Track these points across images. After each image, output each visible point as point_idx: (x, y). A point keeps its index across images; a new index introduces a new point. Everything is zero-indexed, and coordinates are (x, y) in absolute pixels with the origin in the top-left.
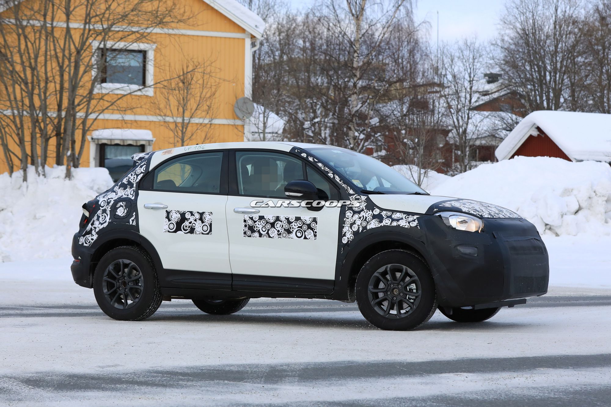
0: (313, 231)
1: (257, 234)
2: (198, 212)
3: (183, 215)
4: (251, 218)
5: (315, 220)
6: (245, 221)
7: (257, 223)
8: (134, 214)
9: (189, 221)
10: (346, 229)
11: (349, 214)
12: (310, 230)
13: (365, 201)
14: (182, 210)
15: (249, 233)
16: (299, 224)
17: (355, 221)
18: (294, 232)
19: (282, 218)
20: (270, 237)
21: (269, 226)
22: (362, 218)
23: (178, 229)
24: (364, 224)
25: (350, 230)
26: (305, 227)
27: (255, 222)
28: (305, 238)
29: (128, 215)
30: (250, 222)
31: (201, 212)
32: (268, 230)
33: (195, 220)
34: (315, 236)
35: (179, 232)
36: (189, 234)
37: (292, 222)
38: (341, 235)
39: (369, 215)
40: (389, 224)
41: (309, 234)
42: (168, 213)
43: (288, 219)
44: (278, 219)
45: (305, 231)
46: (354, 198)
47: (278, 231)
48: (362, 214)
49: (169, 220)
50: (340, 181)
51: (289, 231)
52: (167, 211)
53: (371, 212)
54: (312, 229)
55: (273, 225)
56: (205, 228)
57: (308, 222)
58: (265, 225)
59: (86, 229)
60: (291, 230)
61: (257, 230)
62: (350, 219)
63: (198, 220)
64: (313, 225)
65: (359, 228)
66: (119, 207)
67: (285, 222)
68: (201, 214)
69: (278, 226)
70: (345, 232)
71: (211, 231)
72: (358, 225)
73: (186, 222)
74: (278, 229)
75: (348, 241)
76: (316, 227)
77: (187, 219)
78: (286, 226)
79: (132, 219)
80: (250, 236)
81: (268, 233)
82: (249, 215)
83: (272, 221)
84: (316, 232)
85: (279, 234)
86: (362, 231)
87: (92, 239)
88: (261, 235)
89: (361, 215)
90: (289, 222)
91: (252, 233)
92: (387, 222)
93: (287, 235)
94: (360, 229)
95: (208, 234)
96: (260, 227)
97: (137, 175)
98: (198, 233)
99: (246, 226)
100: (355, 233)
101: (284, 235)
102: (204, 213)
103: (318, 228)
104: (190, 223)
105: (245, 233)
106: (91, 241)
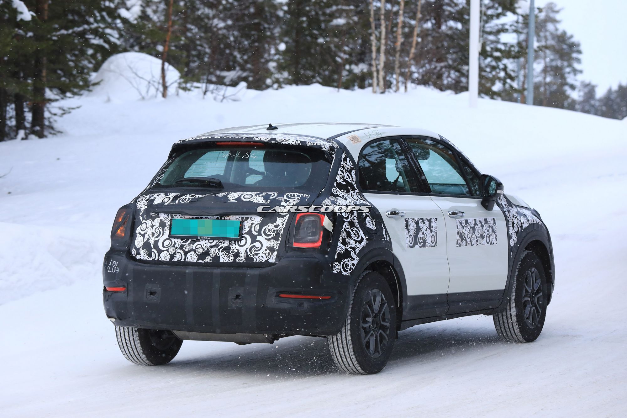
1: (464, 242)
2: (427, 219)
3: (417, 223)
4: (461, 223)
5: (495, 222)
6: (457, 227)
7: (465, 228)
8: (382, 225)
9: (422, 231)
10: (511, 230)
12: (493, 235)
14: (416, 218)
15: (460, 241)
16: (487, 227)
17: (513, 219)
18: (485, 237)
19: (478, 222)
20: (472, 245)
21: (471, 231)
22: (514, 216)
23: (415, 243)
24: (520, 223)
25: (514, 231)
26: (491, 230)
27: (463, 227)
28: (491, 244)
29: (379, 228)
30: (461, 228)
31: (429, 219)
32: (471, 236)
33: (426, 230)
34: (496, 240)
35: (417, 246)
36: (422, 248)
38: (509, 238)
41: (493, 237)
42: (407, 221)
43: (481, 222)
44: (476, 223)
45: (491, 235)
49: (409, 232)
51: (482, 237)
52: (405, 220)
54: (494, 232)
55: (474, 229)
56: (433, 239)
57: (492, 224)
58: (469, 231)
59: (336, 251)
60: (484, 235)
61: (464, 237)
63: (428, 229)
64: (494, 227)
65: (518, 228)
66: (366, 218)
67: (480, 225)
68: (430, 221)
69: (476, 231)
70: (511, 234)
71: (436, 242)
72: (516, 225)
75: (514, 243)
76: (496, 229)
77: (421, 229)
78: (481, 231)
79: (383, 233)
80: (460, 246)
81: (471, 240)
82: (459, 219)
83: (473, 225)
84: (497, 236)
85: (477, 241)
86: (521, 230)
87: (353, 265)
88: (467, 242)
90: (482, 226)
91: (462, 241)
93: (482, 241)
95: (434, 246)
96: (466, 232)
98: (428, 245)
99: (458, 233)
100: (517, 234)
101: (480, 241)
102: (431, 219)
104: (423, 233)
105: (457, 242)
106: (352, 267)
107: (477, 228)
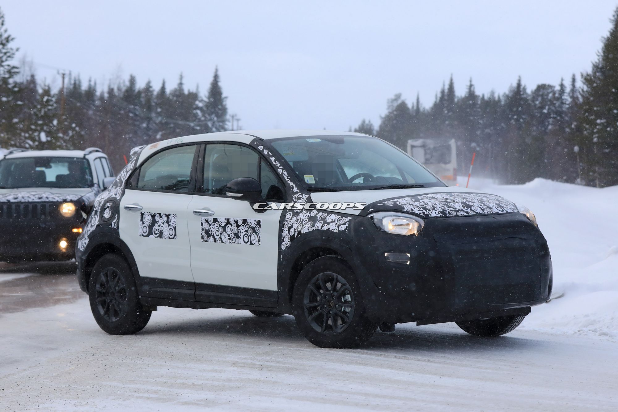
0: (258, 236)
1: (211, 239)
2: (165, 214)
3: (153, 217)
4: (207, 221)
5: (259, 223)
6: (202, 224)
7: (211, 226)
8: (117, 216)
9: (158, 224)
10: (285, 233)
11: (288, 216)
12: (254, 235)
13: (305, 201)
14: (153, 212)
15: (206, 237)
16: (245, 227)
17: (293, 224)
18: (242, 237)
19: (232, 222)
20: (222, 242)
21: (221, 230)
22: (300, 220)
23: (150, 233)
24: (300, 227)
25: (288, 235)
26: (251, 231)
27: (210, 225)
28: (251, 244)
29: (112, 217)
30: (206, 226)
31: (167, 214)
32: (221, 234)
33: (163, 223)
34: (259, 241)
35: (151, 236)
36: (159, 238)
37: (240, 226)
38: (281, 240)
39: (307, 217)
40: (320, 228)
41: (254, 238)
42: (142, 214)
43: (236, 222)
44: (228, 222)
45: (250, 236)
46: (296, 197)
47: (229, 236)
48: (301, 215)
49: (143, 223)
50: (287, 177)
51: (237, 236)
53: (308, 214)
54: (256, 233)
55: (224, 228)
56: (171, 232)
57: (253, 226)
58: (218, 229)
60: (239, 235)
61: (212, 234)
62: (288, 222)
63: (165, 223)
64: (257, 229)
66: (106, 208)
67: (234, 225)
68: (168, 216)
69: (229, 229)
70: (284, 237)
71: (175, 235)
72: (295, 229)
73: (156, 225)
74: (229, 233)
75: (286, 247)
76: (260, 231)
77: (157, 222)
78: (235, 230)
79: (114, 221)
80: (206, 241)
81: (221, 238)
82: (205, 218)
83: (223, 224)
84: (260, 237)
85: (230, 239)
86: (298, 235)
87: (85, 243)
88: (215, 240)
89: (299, 218)
90: (238, 226)
91: (208, 238)
92: (318, 225)
93: (236, 240)
94: (296, 233)
95: (173, 238)
96: (214, 230)
97: (127, 172)
98: (166, 237)
99: (203, 229)
100: (292, 238)
101: (234, 240)
102: (169, 215)
103: (262, 232)
104: (159, 226)
105: (202, 237)
106: (85, 245)
107: (229, 228)
